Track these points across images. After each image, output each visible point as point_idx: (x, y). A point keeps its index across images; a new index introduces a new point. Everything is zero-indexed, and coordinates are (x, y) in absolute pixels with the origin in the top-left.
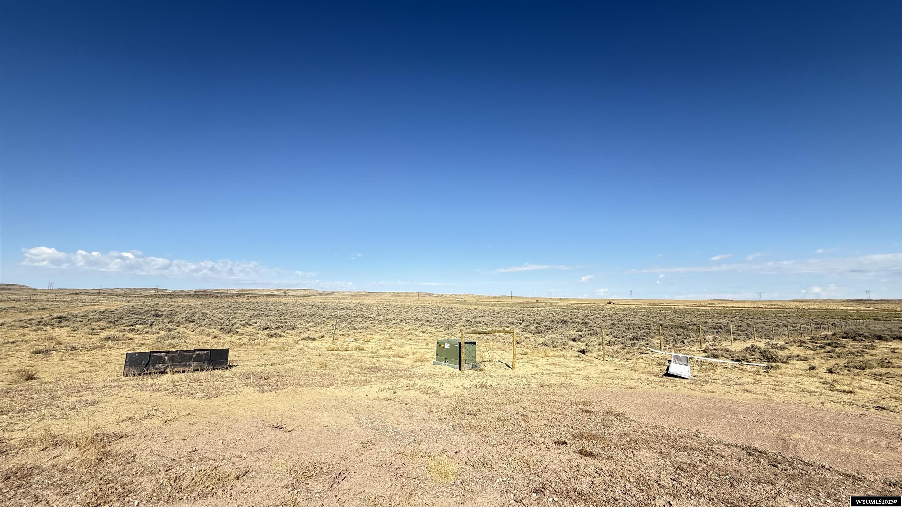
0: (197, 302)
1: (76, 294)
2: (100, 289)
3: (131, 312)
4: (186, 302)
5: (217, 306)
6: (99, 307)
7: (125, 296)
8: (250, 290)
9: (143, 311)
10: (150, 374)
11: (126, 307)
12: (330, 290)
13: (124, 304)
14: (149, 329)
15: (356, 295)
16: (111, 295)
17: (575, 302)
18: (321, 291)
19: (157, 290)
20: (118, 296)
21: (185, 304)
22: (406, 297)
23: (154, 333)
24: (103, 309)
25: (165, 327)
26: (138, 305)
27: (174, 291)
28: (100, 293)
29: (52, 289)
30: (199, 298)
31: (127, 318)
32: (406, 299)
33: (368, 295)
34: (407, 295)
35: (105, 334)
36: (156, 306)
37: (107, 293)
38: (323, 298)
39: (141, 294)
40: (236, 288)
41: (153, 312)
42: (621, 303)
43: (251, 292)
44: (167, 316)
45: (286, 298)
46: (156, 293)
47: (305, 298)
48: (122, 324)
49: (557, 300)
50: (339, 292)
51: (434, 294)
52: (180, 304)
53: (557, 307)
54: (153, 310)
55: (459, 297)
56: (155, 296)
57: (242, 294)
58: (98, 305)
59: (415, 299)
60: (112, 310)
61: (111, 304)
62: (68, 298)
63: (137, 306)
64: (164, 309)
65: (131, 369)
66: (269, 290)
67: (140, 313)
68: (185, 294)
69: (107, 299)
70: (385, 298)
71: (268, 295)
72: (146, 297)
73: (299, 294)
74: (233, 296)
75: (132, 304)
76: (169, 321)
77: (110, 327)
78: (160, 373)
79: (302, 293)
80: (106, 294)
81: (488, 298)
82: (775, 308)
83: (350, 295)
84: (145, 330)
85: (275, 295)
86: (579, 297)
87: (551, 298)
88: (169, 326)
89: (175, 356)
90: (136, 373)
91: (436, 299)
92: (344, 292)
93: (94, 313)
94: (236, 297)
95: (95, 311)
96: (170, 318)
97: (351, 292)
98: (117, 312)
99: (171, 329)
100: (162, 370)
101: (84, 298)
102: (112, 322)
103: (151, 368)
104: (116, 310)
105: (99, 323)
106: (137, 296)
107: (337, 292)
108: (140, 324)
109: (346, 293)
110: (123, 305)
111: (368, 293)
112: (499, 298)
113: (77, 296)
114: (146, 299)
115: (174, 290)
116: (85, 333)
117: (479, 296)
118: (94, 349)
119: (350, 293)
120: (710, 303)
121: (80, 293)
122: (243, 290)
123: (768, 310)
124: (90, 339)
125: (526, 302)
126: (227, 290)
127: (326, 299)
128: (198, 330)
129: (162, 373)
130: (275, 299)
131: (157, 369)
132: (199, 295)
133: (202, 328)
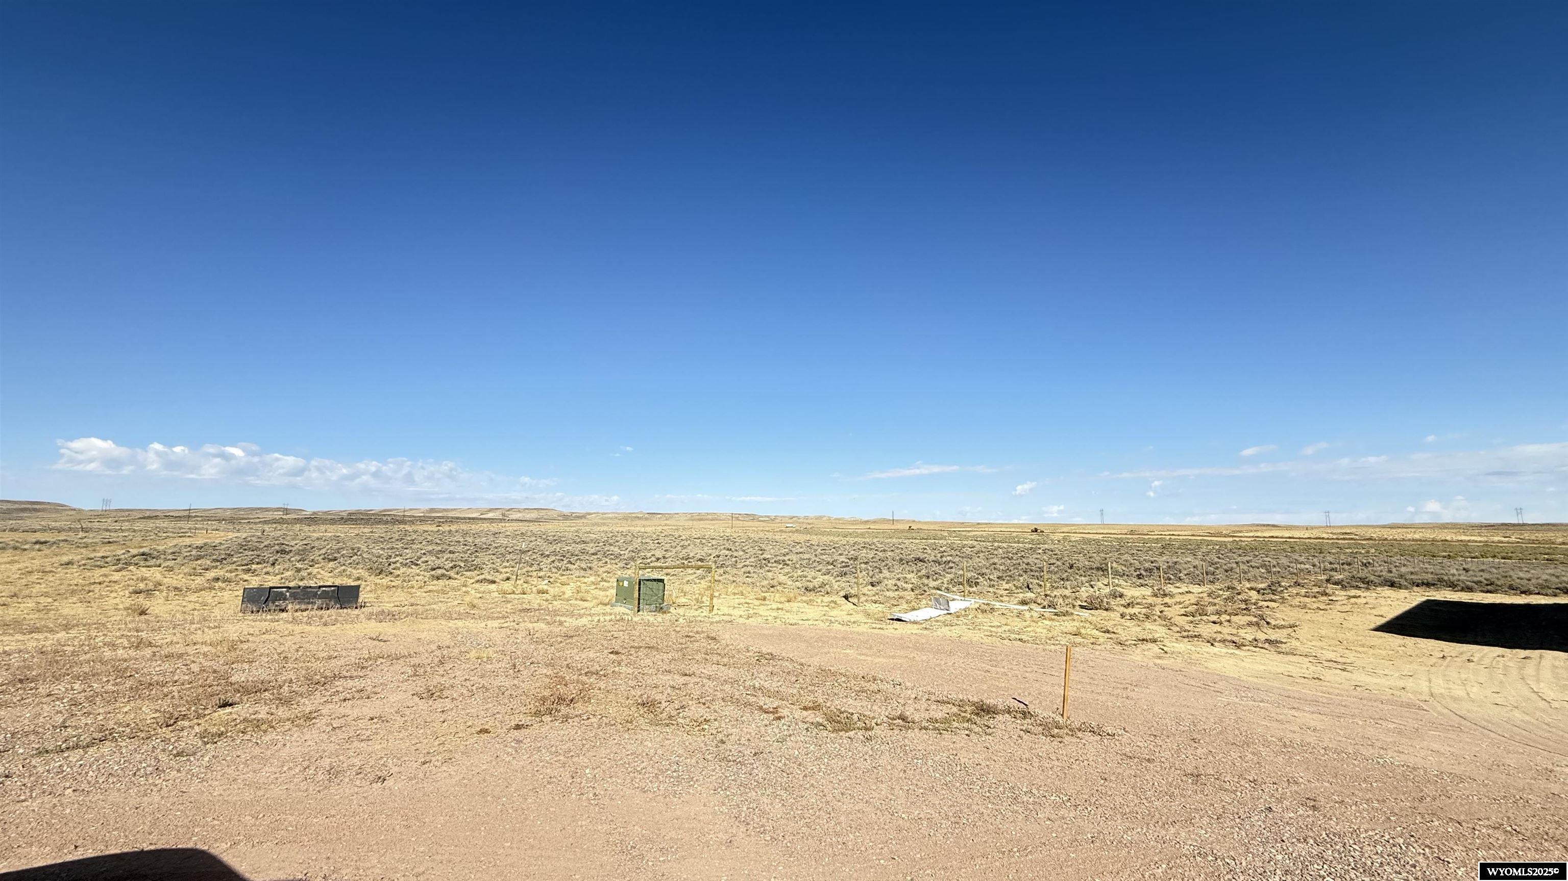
0: (350, 531)
1: (149, 518)
2: (190, 510)
3: (244, 546)
4: (332, 531)
5: (382, 537)
6: (191, 539)
7: (232, 520)
8: (445, 510)
9: (263, 545)
10: (269, 610)
11: (235, 539)
12: (581, 510)
13: (231, 535)
14: (270, 569)
15: (626, 518)
16: (209, 520)
17: (1002, 529)
18: (566, 511)
19: (286, 511)
20: (220, 521)
21: (330, 534)
22: (714, 522)
23: (277, 574)
24: (200, 542)
25: (293, 565)
26: (253, 536)
27: (314, 513)
28: (189, 516)
29: (109, 510)
30: (357, 524)
31: (239, 555)
32: (714, 524)
33: (646, 519)
34: (715, 518)
35: (211, 574)
36: (284, 538)
37: (202, 516)
38: (568, 523)
39: (259, 518)
40: (422, 507)
41: (277, 547)
42: (1081, 531)
43: (445, 514)
44: (298, 553)
45: (503, 525)
46: (284, 517)
47: (536, 523)
48: (233, 563)
49: (973, 525)
50: (598, 513)
51: (762, 517)
52: (322, 534)
53: (967, 538)
54: (278, 544)
55: (805, 521)
56: (281, 521)
57: (430, 517)
58: (189, 536)
59: (727, 525)
60: (214, 544)
61: (210, 535)
62: (138, 526)
63: (253, 538)
64: (295, 542)
65: (249, 605)
66: (477, 510)
67: (257, 549)
68: (333, 517)
69: (201, 526)
70: (676, 523)
71: (473, 519)
72: (265, 522)
73: (528, 516)
74: (414, 520)
75: (244, 535)
76: (299, 559)
77: (216, 567)
78: (280, 610)
79: (534, 515)
80: (198, 519)
81: (855, 522)
82: (1344, 539)
83: (616, 518)
84: (265, 570)
85: (485, 519)
86: (1016, 521)
87: (963, 523)
88: (299, 565)
89: (298, 592)
90: (255, 609)
91: (764, 524)
92: (605, 514)
93: (189, 549)
94: (418, 523)
95: (190, 546)
96: (301, 555)
97: (619, 514)
98: (222, 547)
99: (301, 568)
100: (283, 607)
101: (165, 525)
102: (218, 561)
103: (270, 604)
104: (221, 543)
105: (199, 562)
106: (252, 521)
107: (594, 513)
108: (258, 563)
109: (610, 515)
110: (230, 537)
111: (647, 515)
112: (875, 522)
113: (152, 521)
114: (266, 527)
115: (315, 510)
116: (185, 574)
117: (839, 519)
118: (201, 590)
119: (616, 515)
120: (1234, 532)
121: (156, 517)
122: (432, 510)
123: (1331, 541)
124: (193, 580)
125: (918, 529)
126: (404, 511)
127: (573, 525)
128: (337, 571)
129: (283, 611)
130: (485, 525)
131: (277, 606)
132: (356, 520)
133: (343, 567)
